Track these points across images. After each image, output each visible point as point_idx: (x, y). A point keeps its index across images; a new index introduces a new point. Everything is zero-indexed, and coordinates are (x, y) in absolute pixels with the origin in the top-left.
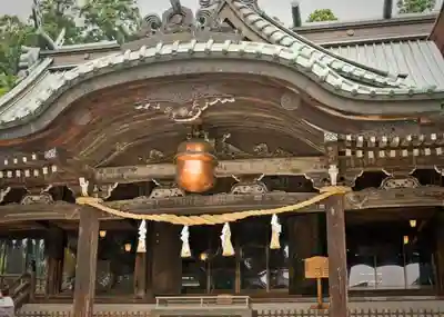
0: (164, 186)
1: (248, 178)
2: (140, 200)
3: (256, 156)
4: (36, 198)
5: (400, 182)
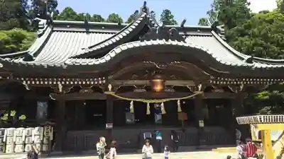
1: (169, 87)
2: (129, 94)
3: (171, 79)
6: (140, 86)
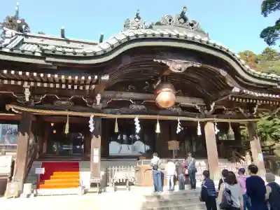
0: (137, 104)
4: (63, 103)
5: (230, 112)
6: (138, 102)
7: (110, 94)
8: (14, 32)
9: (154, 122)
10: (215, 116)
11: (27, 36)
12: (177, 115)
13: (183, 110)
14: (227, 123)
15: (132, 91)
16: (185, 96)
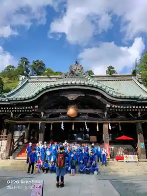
0: (63, 115)
4: (28, 117)
5: (121, 116)
7: (50, 111)
8: (24, 77)
9: (71, 124)
10: (109, 119)
11: (30, 78)
12: (85, 120)
13: (89, 117)
14: (118, 123)
15: (61, 108)
16: (90, 109)
